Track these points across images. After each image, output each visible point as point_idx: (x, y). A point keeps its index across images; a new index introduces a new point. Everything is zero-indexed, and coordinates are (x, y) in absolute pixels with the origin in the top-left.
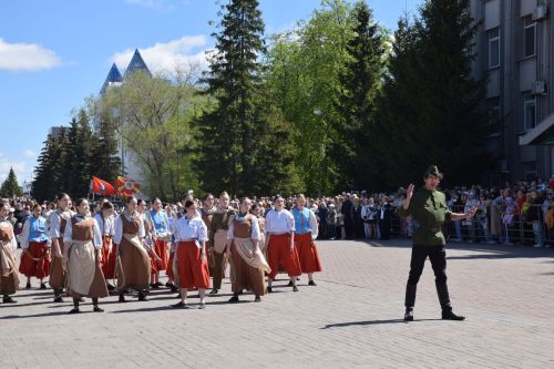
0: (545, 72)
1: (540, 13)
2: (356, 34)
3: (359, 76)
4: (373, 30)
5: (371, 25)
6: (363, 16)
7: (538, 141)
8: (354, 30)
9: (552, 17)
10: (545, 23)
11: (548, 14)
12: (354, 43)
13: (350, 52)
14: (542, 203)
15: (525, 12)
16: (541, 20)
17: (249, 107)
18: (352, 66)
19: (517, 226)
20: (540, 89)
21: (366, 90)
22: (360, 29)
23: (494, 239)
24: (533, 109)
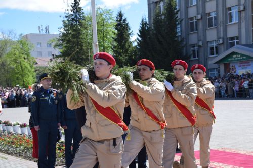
0: (201, 38)
1: (199, 17)
4: (125, 20)
5: (123, 18)
6: (121, 15)
9: (204, 19)
10: (201, 21)
11: (202, 17)
12: (117, 25)
13: (116, 29)
15: (190, 16)
16: (198, 20)
20: (201, 44)
24: (194, 51)
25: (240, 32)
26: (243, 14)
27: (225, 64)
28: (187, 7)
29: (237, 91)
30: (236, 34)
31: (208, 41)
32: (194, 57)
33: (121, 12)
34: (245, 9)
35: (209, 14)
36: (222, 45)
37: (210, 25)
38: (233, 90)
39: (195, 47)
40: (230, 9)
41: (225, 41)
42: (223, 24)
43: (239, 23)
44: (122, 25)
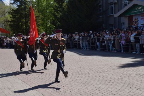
7: (121, 16)
14: (140, 36)
17: (27, 8)
19: (127, 45)
20: (116, 1)
21: (62, 4)
23: (117, 50)
24: (112, 8)
27: (129, 17)
29: (123, 45)
32: (112, 13)
38: (120, 43)
39: (112, 5)
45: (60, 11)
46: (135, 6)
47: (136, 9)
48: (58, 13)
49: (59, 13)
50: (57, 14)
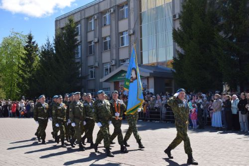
0: (98, 60)
1: (96, 40)
2: (27, 44)
3: (29, 58)
4: (34, 43)
5: (33, 41)
6: (30, 38)
8: (27, 42)
9: (100, 42)
10: (97, 44)
11: (98, 41)
12: (27, 46)
13: (25, 49)
15: (89, 40)
16: (96, 43)
18: (26, 54)
20: (97, 65)
22: (29, 42)
24: (92, 72)
25: (130, 54)
26: (133, 38)
28: (87, 32)
30: (127, 57)
31: (103, 62)
32: (92, 77)
33: (30, 35)
34: (134, 33)
35: (105, 38)
36: (115, 66)
37: (106, 49)
39: (92, 68)
40: (122, 33)
41: (117, 63)
42: (116, 46)
43: (130, 47)
44: (31, 47)
45: (28, 72)
46: (122, 72)
47: (123, 75)
48: (26, 74)
49: (28, 73)
50: (25, 76)
